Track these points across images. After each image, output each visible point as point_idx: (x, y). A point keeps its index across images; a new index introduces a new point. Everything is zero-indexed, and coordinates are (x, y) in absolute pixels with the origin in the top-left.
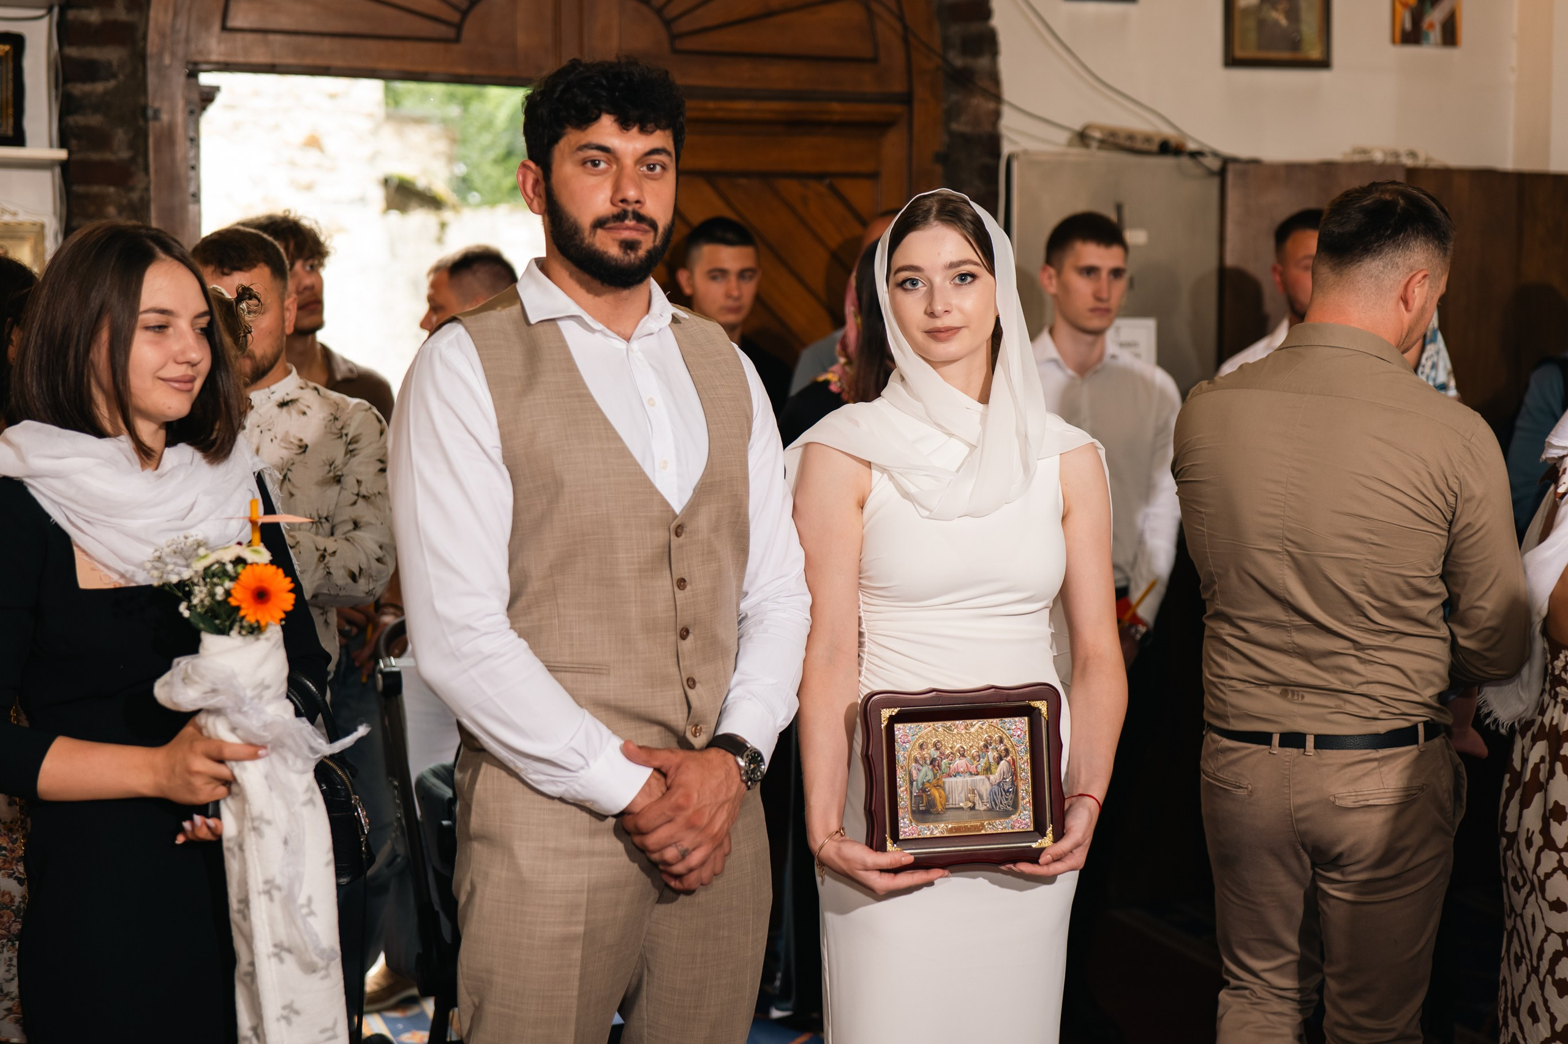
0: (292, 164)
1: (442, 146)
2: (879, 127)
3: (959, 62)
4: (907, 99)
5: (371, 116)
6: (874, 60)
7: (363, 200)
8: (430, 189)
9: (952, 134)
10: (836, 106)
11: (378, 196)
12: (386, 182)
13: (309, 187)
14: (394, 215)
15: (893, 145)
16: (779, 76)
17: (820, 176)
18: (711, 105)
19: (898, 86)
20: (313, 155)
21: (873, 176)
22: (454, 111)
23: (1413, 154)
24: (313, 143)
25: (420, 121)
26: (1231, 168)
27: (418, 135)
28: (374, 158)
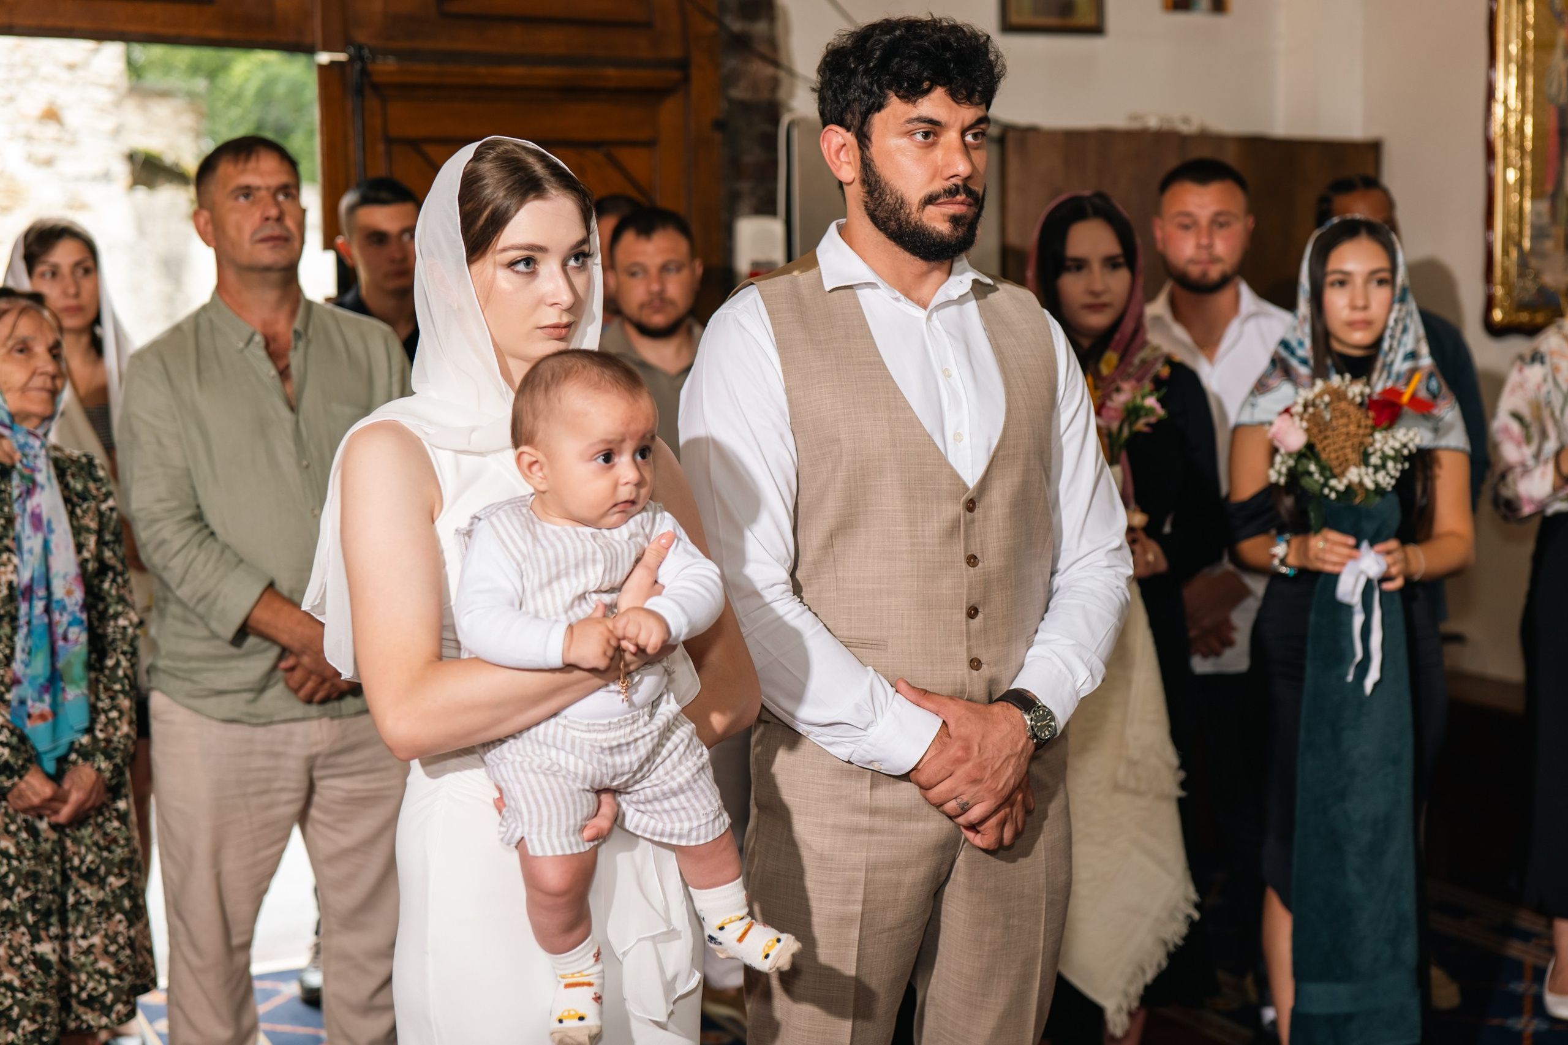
0: (29, 138)
1: (188, 120)
2: (655, 94)
3: (736, 26)
4: (683, 65)
5: (111, 87)
6: (648, 25)
7: (106, 176)
8: (177, 165)
9: (732, 102)
10: (610, 72)
11: (122, 171)
12: (131, 157)
13: (49, 162)
14: (141, 192)
15: (669, 112)
16: (550, 40)
17: (596, 145)
18: (482, 70)
19: (674, 51)
20: (51, 130)
21: (650, 144)
22: (200, 84)
23: (1186, 120)
24: (51, 115)
25: (165, 94)
26: (1011, 136)
27: (162, 110)
28: (117, 132)
